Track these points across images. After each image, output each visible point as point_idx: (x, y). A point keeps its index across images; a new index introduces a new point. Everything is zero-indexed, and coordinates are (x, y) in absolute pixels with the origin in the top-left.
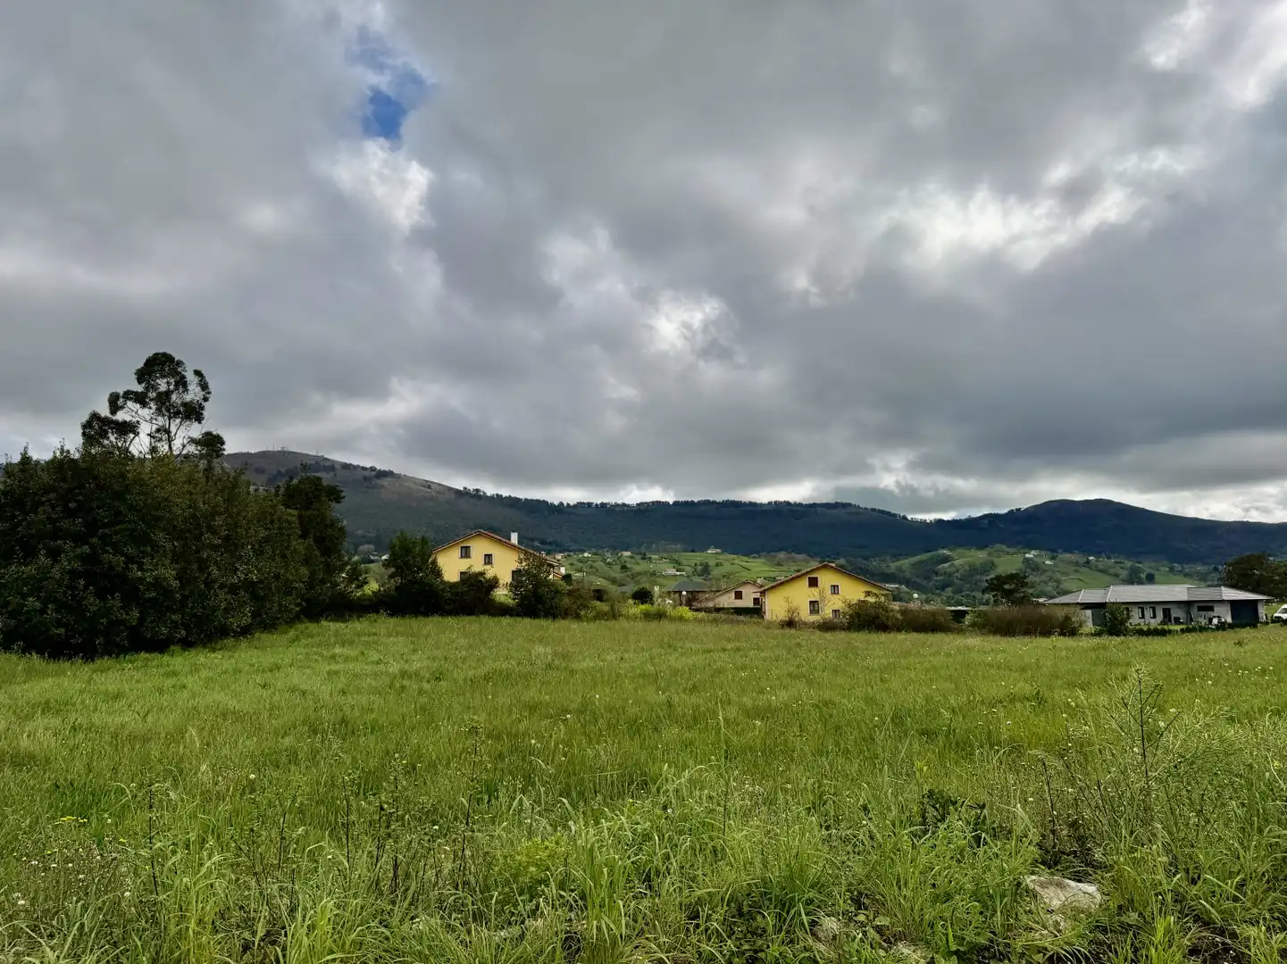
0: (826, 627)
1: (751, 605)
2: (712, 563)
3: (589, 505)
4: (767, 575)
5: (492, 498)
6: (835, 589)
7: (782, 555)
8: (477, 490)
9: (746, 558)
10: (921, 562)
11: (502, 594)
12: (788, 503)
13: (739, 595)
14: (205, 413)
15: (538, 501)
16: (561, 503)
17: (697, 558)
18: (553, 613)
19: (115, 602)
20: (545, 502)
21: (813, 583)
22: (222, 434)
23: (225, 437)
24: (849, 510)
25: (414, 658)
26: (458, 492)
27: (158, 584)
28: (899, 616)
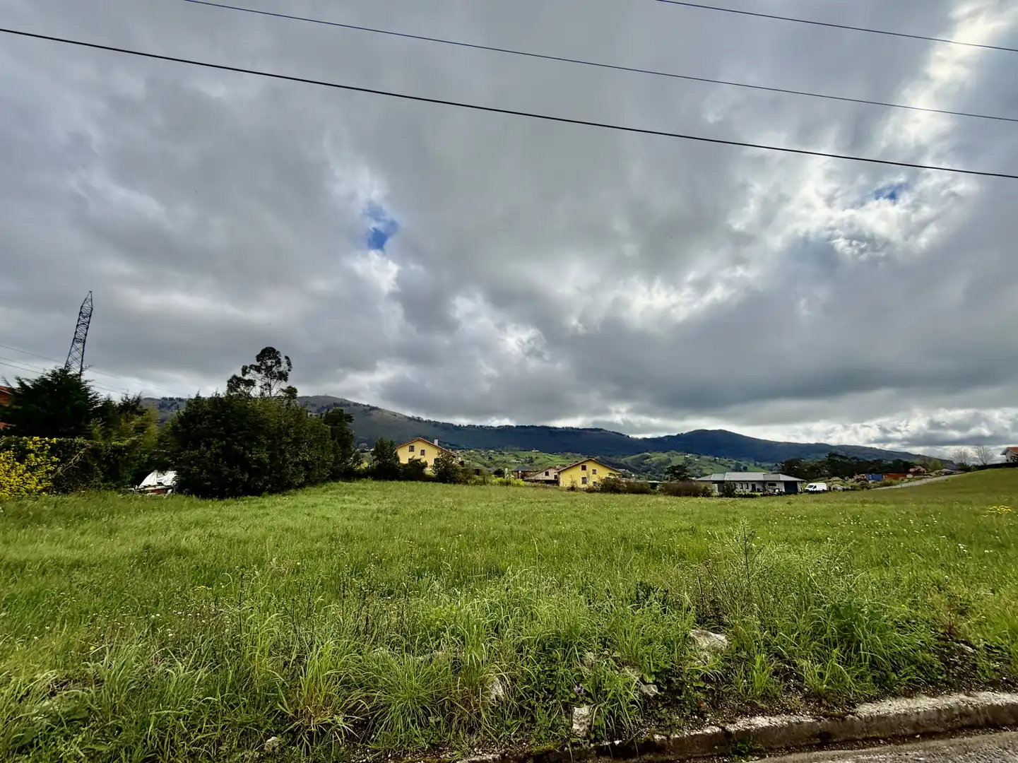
0: (590, 491)
1: (553, 479)
2: (534, 457)
3: (474, 426)
4: (562, 463)
5: (426, 421)
6: (594, 472)
7: (569, 454)
8: (419, 418)
9: (550, 455)
10: (635, 459)
11: (429, 471)
12: (572, 428)
13: (547, 474)
14: (289, 377)
15: (449, 424)
16: (460, 425)
17: (527, 454)
18: (454, 481)
19: (237, 469)
20: (452, 425)
21: (584, 468)
22: (296, 388)
23: (298, 390)
24: (602, 432)
25: (384, 501)
26: (409, 418)
27: (259, 461)
28: (625, 486)
